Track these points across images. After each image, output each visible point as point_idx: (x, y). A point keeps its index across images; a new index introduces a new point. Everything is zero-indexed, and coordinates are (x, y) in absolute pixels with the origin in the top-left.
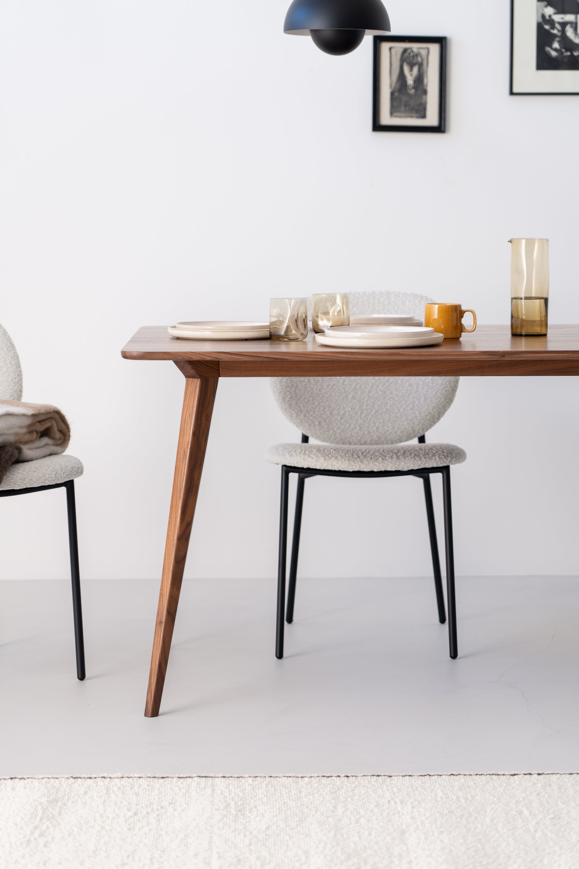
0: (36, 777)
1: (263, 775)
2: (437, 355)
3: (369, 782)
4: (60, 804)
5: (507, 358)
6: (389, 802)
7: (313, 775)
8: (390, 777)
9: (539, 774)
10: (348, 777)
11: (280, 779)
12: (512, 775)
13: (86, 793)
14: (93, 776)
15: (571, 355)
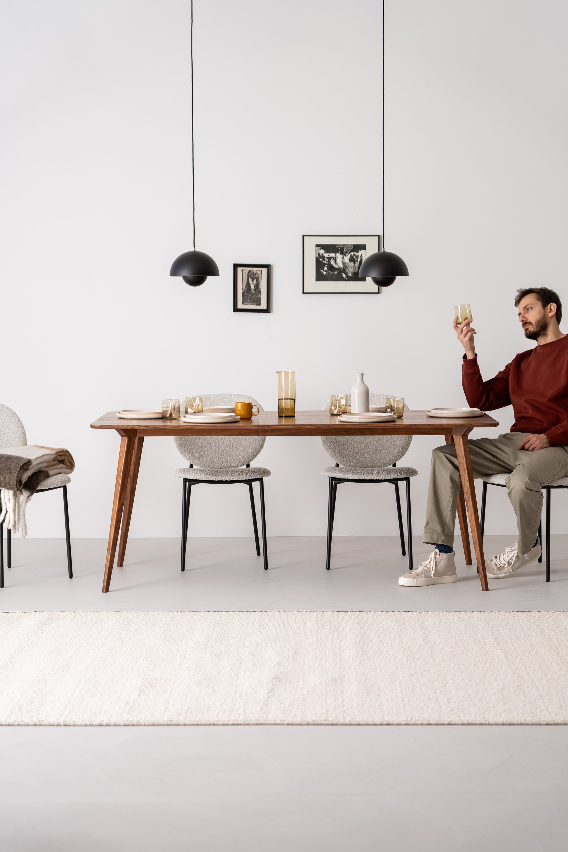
0: (46, 611)
1: (145, 611)
2: (234, 427)
3: (190, 614)
4: (52, 620)
5: (265, 428)
6: (194, 620)
7: (167, 611)
8: (200, 612)
9: (265, 611)
10: (181, 612)
11: (152, 613)
12: (254, 612)
13: (65, 617)
14: (70, 611)
15: (297, 427)
